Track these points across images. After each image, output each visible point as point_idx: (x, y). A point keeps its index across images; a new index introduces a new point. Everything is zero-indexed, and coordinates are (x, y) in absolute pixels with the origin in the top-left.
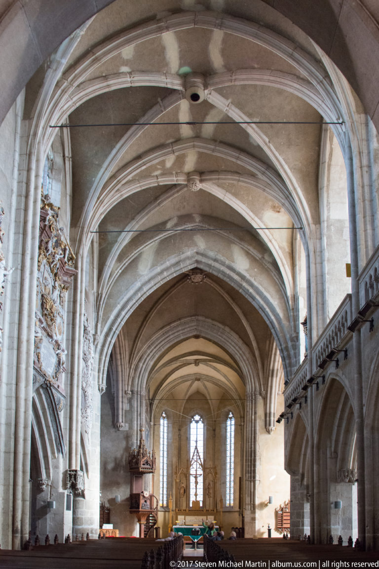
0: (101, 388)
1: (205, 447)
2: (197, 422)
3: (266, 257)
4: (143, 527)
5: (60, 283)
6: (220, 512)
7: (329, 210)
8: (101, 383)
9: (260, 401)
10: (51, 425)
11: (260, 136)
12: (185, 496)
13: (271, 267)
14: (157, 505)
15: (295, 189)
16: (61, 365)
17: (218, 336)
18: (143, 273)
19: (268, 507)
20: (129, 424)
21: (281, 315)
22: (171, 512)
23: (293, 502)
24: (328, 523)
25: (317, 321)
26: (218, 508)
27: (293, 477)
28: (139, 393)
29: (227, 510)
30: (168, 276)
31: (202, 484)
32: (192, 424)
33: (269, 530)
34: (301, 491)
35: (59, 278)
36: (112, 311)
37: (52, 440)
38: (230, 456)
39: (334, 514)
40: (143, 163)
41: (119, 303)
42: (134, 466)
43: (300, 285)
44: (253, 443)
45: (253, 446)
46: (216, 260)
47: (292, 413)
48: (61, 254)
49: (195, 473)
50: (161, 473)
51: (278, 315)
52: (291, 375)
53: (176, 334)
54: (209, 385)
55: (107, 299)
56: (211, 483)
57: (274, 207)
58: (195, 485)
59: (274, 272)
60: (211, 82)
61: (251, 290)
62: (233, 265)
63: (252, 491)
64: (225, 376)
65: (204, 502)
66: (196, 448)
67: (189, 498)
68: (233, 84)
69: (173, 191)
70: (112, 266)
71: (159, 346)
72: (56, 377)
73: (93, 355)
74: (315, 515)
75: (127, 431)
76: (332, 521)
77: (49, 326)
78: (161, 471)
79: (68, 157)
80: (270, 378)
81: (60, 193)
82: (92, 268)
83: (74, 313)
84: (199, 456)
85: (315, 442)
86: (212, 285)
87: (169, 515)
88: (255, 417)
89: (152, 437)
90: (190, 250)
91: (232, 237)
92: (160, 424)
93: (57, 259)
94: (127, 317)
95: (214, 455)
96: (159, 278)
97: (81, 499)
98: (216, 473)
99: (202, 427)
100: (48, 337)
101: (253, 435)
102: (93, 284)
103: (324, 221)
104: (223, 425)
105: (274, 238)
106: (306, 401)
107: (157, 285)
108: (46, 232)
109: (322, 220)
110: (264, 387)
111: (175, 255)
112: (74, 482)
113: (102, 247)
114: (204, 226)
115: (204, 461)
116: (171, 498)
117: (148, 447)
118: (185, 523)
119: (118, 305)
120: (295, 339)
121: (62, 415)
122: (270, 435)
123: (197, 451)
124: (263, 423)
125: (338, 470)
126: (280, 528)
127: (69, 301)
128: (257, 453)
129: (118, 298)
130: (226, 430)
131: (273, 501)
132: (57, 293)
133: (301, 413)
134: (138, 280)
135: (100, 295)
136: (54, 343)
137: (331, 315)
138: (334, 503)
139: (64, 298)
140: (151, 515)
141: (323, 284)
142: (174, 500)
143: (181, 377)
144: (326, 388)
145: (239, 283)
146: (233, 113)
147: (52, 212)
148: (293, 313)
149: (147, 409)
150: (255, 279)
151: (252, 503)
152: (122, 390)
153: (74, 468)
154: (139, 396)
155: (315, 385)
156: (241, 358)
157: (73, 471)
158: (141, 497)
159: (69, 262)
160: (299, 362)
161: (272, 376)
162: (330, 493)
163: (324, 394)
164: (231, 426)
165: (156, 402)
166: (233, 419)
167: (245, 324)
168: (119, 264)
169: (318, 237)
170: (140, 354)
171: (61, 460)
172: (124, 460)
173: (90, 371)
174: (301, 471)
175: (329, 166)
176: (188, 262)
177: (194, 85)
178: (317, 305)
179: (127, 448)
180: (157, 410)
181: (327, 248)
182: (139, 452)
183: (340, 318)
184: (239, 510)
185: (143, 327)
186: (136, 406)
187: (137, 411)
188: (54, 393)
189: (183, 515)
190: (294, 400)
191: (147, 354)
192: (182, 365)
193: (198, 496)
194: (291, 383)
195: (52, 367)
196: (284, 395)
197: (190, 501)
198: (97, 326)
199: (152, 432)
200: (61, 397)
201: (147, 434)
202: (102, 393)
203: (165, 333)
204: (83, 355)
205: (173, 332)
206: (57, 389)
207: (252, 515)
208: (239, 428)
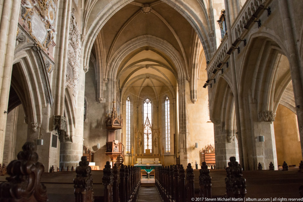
0: (85, 69)
1: (153, 117)
2: (148, 103)
6: (162, 156)
8: (85, 65)
9: (187, 83)
10: (41, 81)
12: (141, 146)
14: (124, 150)
16: (51, 39)
17: (160, 46)
19: (195, 149)
20: (106, 99)
21: (202, 21)
22: (133, 156)
23: (217, 142)
24: (254, 154)
26: (161, 154)
27: (216, 125)
28: (112, 80)
29: (167, 155)
31: (151, 139)
32: (144, 104)
33: (197, 165)
34: (223, 135)
38: (168, 122)
39: (259, 147)
41: (98, 16)
42: (109, 124)
44: (183, 109)
45: (183, 111)
47: (215, 80)
49: (147, 133)
50: (127, 133)
51: (200, 21)
52: (211, 58)
53: (135, 45)
54: (154, 81)
56: (157, 139)
58: (147, 139)
61: (182, 7)
63: (184, 139)
64: (164, 75)
65: (153, 150)
66: (147, 118)
67: (144, 147)
71: (124, 52)
72: (47, 47)
73: (80, 47)
75: (105, 103)
76: (257, 152)
77: (42, 9)
78: (127, 131)
80: (193, 69)
83: (64, 9)
84: (149, 122)
85: (239, 92)
87: (131, 158)
88: (184, 93)
89: (121, 111)
92: (126, 104)
94: (103, 25)
95: (158, 122)
97: (70, 142)
98: (159, 132)
99: (151, 106)
100: (40, 16)
101: (183, 105)
104: (163, 104)
106: (228, 66)
110: (189, 75)
112: (58, 125)
115: (152, 125)
116: (133, 147)
118: (141, 163)
120: (212, 35)
121: (51, 76)
122: (194, 104)
123: (148, 119)
124: (189, 97)
125: (258, 112)
128: (187, 116)
129: (97, 14)
130: (165, 107)
131: (198, 146)
133: (223, 76)
134: (110, 2)
135: (86, 11)
136: (46, 23)
138: (258, 138)
140: (120, 156)
142: (135, 149)
143: (138, 76)
148: (210, 19)
149: (118, 93)
151: (184, 147)
152: (102, 78)
153: (59, 114)
154: (112, 82)
155: (237, 50)
156: (174, 59)
157: (58, 117)
158: (113, 144)
160: (216, 48)
161: (194, 68)
162: (254, 130)
163: (246, 53)
164: (167, 105)
165: (124, 90)
166: (169, 100)
167: (176, 38)
170: (113, 57)
171: (49, 108)
172: (103, 121)
174: (222, 120)
179: (105, 114)
180: (124, 95)
182: (112, 116)
184: (174, 154)
185: (115, 40)
186: (110, 88)
187: (111, 91)
188: (43, 57)
189: (140, 158)
190: (219, 66)
191: (117, 57)
192: (139, 68)
193: (149, 146)
194: (211, 62)
195: (43, 38)
196: (207, 71)
197: (144, 149)
198: (83, 30)
199: (121, 108)
200: (50, 62)
201: (118, 108)
202: (86, 72)
203: (128, 44)
204: (72, 43)
205: (133, 44)
206: (47, 55)
207: (185, 156)
208: (172, 105)
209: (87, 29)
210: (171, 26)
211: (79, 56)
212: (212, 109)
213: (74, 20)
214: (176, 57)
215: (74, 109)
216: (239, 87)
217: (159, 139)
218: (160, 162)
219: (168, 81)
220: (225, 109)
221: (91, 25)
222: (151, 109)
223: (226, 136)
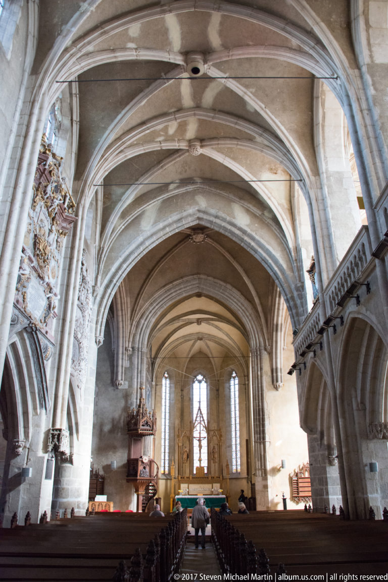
0: (98, 340)
1: (209, 407)
2: (200, 382)
3: (266, 214)
4: (141, 498)
5: (58, 228)
6: (226, 479)
7: (326, 163)
8: (98, 335)
9: (265, 356)
10: (34, 376)
11: (256, 103)
12: (188, 462)
13: (271, 222)
14: (158, 472)
15: (292, 146)
16: (52, 309)
17: (219, 293)
18: (146, 229)
19: (281, 472)
20: (129, 382)
21: (285, 266)
22: (173, 481)
23: (314, 465)
24: (364, 490)
25: (326, 264)
26: (224, 475)
27: (312, 436)
28: (140, 350)
29: (233, 477)
30: (170, 232)
31: (206, 448)
32: (194, 385)
33: (284, 500)
34: (321, 453)
35: (56, 223)
36: (113, 263)
37: (35, 393)
38: (235, 417)
39: (370, 479)
40: (147, 127)
41: (120, 256)
42: (132, 427)
43: (301, 237)
44: (260, 401)
45: (260, 404)
46: (217, 217)
47: (305, 364)
48: (60, 200)
49: (199, 436)
50: (163, 437)
51: (282, 266)
52: (299, 325)
53: (178, 292)
54: (211, 344)
55: (109, 252)
56: (216, 447)
57: (271, 169)
58: (199, 449)
59: (275, 227)
60: (210, 58)
61: (253, 244)
62: (233, 220)
63: (262, 454)
64: (227, 335)
65: (209, 468)
66: (199, 409)
67: (193, 463)
68: (230, 58)
69: (175, 156)
70: (115, 222)
71: (161, 303)
72: (45, 322)
73: (91, 307)
74: (347, 481)
75: (126, 389)
76: (369, 488)
77: (41, 267)
78: (163, 434)
79: (76, 121)
80: (274, 333)
81: (65, 149)
82: (95, 223)
83: (71, 259)
84: (203, 417)
85: (338, 392)
86: (213, 245)
87: (170, 483)
88: (261, 373)
89: (153, 398)
90: (192, 208)
91: (231, 196)
92: (162, 385)
93: (56, 204)
94: (129, 269)
95: (218, 416)
96: (162, 233)
97: (68, 465)
98: (221, 436)
99: (206, 387)
100: (38, 278)
101: (260, 392)
102: (95, 239)
103: (323, 173)
104: (227, 385)
105: (272, 196)
106: (321, 347)
107: (159, 240)
108: (45, 175)
109: (321, 172)
110: (269, 342)
111: (178, 212)
112: (57, 443)
113: (105, 205)
114: (205, 187)
115: (208, 423)
116: (173, 464)
117: (149, 406)
118: (188, 492)
119: (120, 258)
120: (300, 289)
121: (49, 365)
122: (278, 392)
123: (201, 412)
124: (270, 380)
125: (368, 424)
126: (296, 497)
127: (66, 248)
128: (266, 412)
129: (120, 252)
130: (230, 389)
131: (286, 465)
132: (53, 236)
133: (316, 361)
134: (141, 235)
135: (102, 248)
136: (46, 286)
137: (341, 258)
138: (369, 465)
139: (61, 244)
140: (150, 484)
141: (328, 228)
142: (177, 467)
143: (184, 337)
144: (346, 329)
145: (241, 237)
146: (231, 84)
147: (54, 160)
148: (297, 264)
149: (149, 368)
150: (256, 233)
151: (263, 468)
152: (123, 347)
153: (58, 426)
154: (140, 353)
155: (332, 328)
156: (244, 314)
157: (57, 430)
158: (140, 463)
159: (69, 209)
160: (307, 311)
161: (277, 331)
162: (362, 453)
163: (344, 337)
164: (234, 386)
165: (158, 361)
166: (237, 378)
167: (246, 281)
168: (122, 221)
169: (319, 186)
170: (142, 311)
171: (44, 417)
172: (122, 421)
173: (87, 323)
174: (319, 428)
175: (323, 126)
176: (190, 219)
177: (194, 60)
178: (324, 248)
179: (126, 408)
180: (159, 370)
181: (329, 196)
182: (138, 412)
183: (351, 258)
184: (247, 476)
185: (146, 284)
186: (136, 363)
187: (138, 369)
188: (40, 339)
189: (186, 483)
190: (309, 347)
191: (150, 311)
192: (184, 324)
193: (202, 462)
194: (300, 333)
195: (40, 310)
196: (294, 346)
197: (193, 467)
198: (96, 278)
199: (153, 392)
200: (48, 344)
201: (148, 393)
202: (100, 345)
203: (168, 290)
204: (80, 304)
205: (175, 290)
206: (45, 335)
207: (264, 483)
208: (244, 387)
209: (102, 277)
210: (237, 262)
211: (88, 321)
212: (303, 409)
213: (84, 268)
214: (248, 311)
215: (78, 410)
216: (338, 385)
217: (220, 448)
218: (222, 490)
219: (235, 346)
220: (323, 410)
221: (109, 270)
222: (206, 393)
223: (327, 455)
